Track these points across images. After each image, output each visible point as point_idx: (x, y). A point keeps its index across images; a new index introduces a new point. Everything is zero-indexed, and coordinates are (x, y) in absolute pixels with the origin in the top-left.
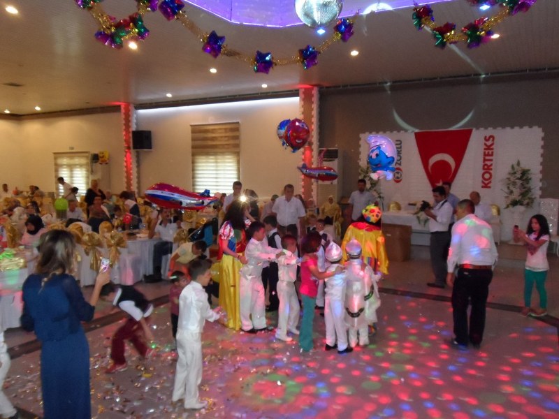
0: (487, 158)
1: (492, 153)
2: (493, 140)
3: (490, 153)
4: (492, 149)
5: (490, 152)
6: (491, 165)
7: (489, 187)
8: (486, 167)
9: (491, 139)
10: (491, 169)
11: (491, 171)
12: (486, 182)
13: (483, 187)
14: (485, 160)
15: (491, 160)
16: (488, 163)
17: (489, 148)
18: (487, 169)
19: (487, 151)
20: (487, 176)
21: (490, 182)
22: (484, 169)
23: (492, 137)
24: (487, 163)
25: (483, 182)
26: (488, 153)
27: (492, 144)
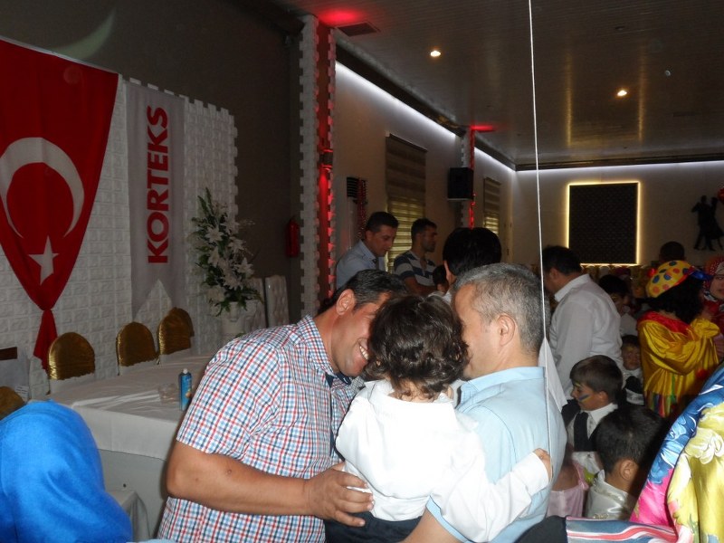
0: (157, 173)
1: (165, 158)
2: (164, 125)
3: (161, 161)
4: (164, 149)
5: (161, 155)
6: (165, 195)
7: (164, 260)
8: (154, 200)
9: (161, 118)
10: (165, 208)
11: (164, 213)
12: (157, 245)
13: (151, 260)
14: (152, 180)
15: (164, 181)
16: (160, 189)
17: (156, 144)
18: (157, 206)
19: (154, 153)
20: (158, 227)
21: (165, 246)
22: (150, 206)
23: (160, 112)
24: (156, 187)
25: (150, 247)
26: (157, 157)
27: (164, 136)
